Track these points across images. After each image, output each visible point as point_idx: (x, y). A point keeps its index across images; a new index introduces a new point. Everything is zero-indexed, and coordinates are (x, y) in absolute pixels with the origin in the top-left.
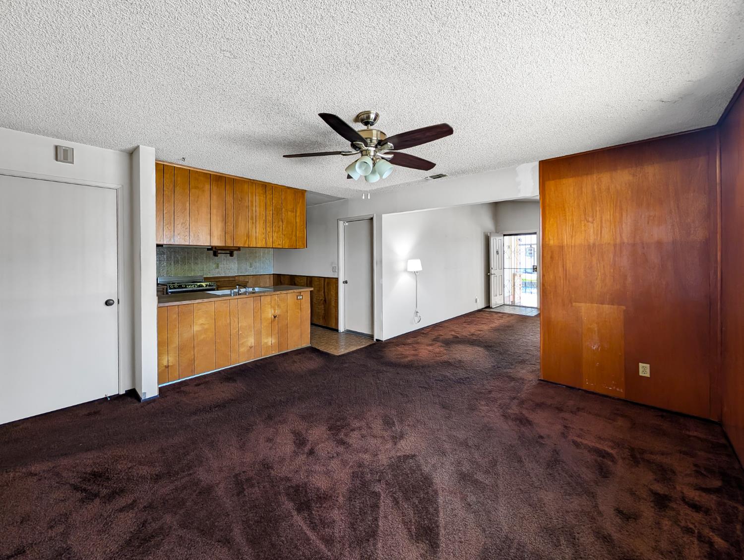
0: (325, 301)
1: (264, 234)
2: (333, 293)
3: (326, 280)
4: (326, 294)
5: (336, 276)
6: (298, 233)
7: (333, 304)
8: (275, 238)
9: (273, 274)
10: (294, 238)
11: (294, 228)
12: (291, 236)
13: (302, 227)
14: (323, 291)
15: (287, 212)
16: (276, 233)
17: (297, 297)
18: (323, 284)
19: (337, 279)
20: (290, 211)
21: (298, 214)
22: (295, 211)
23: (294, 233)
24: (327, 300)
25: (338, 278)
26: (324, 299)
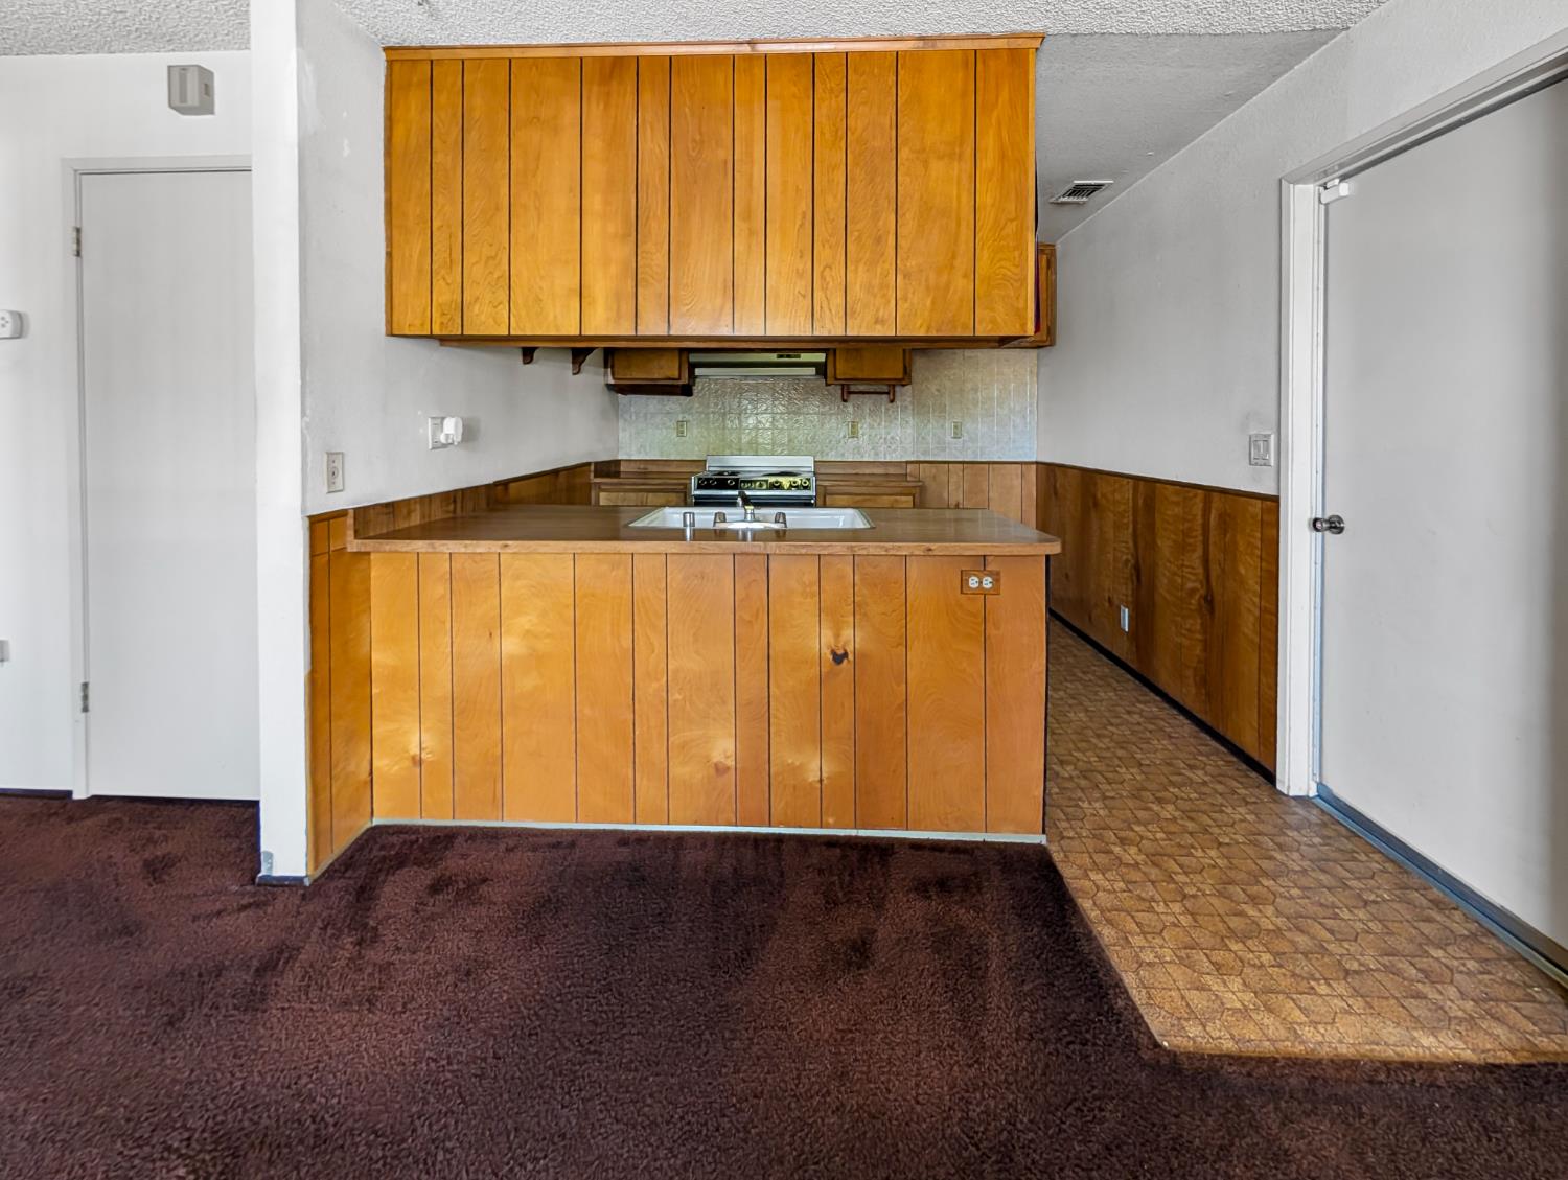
0: (1209, 600)
1: (800, 275)
2: (1249, 569)
3: (1217, 502)
4: (1215, 570)
5: (1267, 489)
6: (984, 256)
7: (1248, 625)
8: (856, 291)
9: (1037, 463)
10: (961, 285)
11: (966, 233)
12: (944, 278)
13: (1012, 227)
14: (1199, 552)
15: (926, 164)
16: (861, 268)
17: (963, 583)
18: (1199, 520)
19: (1272, 503)
20: (940, 158)
21: (987, 163)
22: (969, 151)
23: (963, 263)
24: (1217, 598)
25: (1276, 500)
26: (1203, 592)
